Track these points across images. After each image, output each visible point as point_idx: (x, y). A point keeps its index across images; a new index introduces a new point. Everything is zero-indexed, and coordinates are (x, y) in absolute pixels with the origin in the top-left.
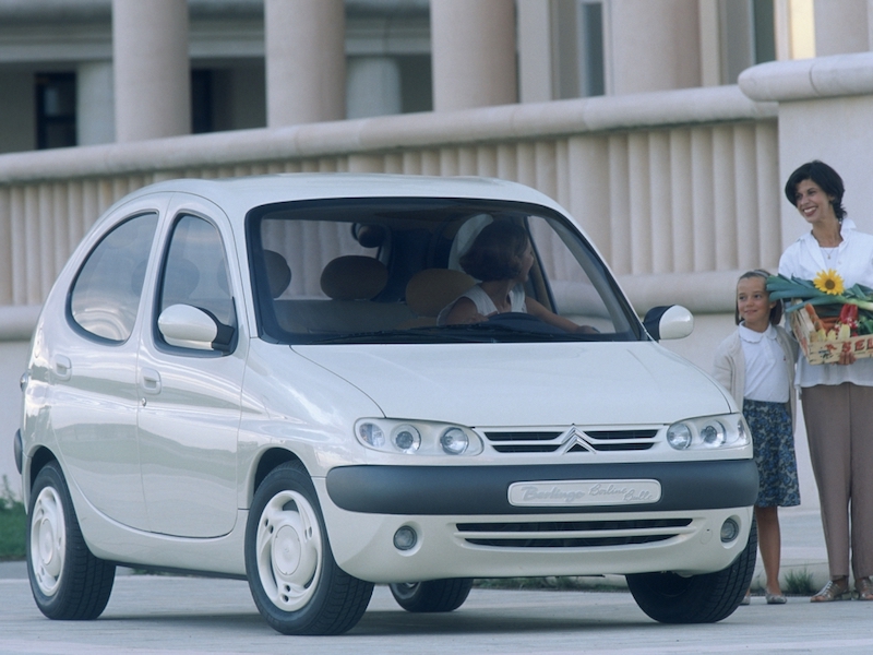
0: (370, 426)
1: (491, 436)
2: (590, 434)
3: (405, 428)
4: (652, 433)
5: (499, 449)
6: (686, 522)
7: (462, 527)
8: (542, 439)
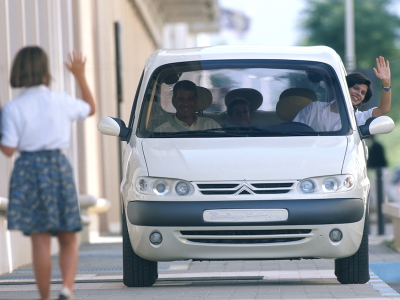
0: (143, 181)
1: (200, 186)
2: (254, 185)
3: (161, 182)
4: (290, 185)
5: (204, 192)
6: (309, 231)
7: (183, 233)
8: (228, 188)
